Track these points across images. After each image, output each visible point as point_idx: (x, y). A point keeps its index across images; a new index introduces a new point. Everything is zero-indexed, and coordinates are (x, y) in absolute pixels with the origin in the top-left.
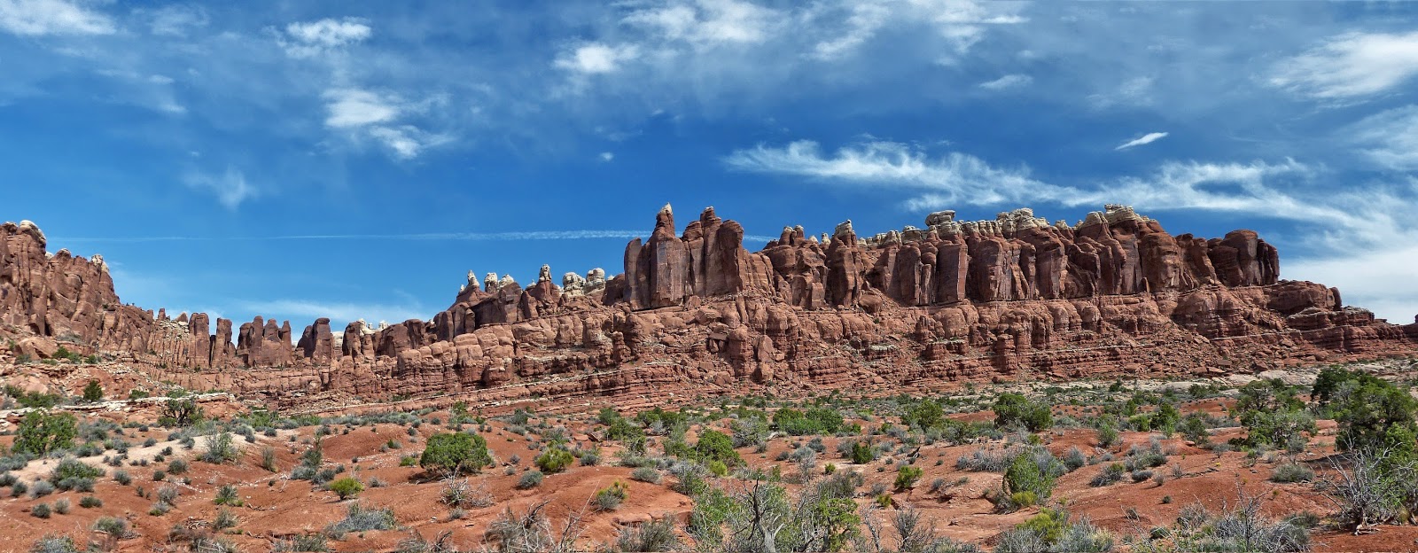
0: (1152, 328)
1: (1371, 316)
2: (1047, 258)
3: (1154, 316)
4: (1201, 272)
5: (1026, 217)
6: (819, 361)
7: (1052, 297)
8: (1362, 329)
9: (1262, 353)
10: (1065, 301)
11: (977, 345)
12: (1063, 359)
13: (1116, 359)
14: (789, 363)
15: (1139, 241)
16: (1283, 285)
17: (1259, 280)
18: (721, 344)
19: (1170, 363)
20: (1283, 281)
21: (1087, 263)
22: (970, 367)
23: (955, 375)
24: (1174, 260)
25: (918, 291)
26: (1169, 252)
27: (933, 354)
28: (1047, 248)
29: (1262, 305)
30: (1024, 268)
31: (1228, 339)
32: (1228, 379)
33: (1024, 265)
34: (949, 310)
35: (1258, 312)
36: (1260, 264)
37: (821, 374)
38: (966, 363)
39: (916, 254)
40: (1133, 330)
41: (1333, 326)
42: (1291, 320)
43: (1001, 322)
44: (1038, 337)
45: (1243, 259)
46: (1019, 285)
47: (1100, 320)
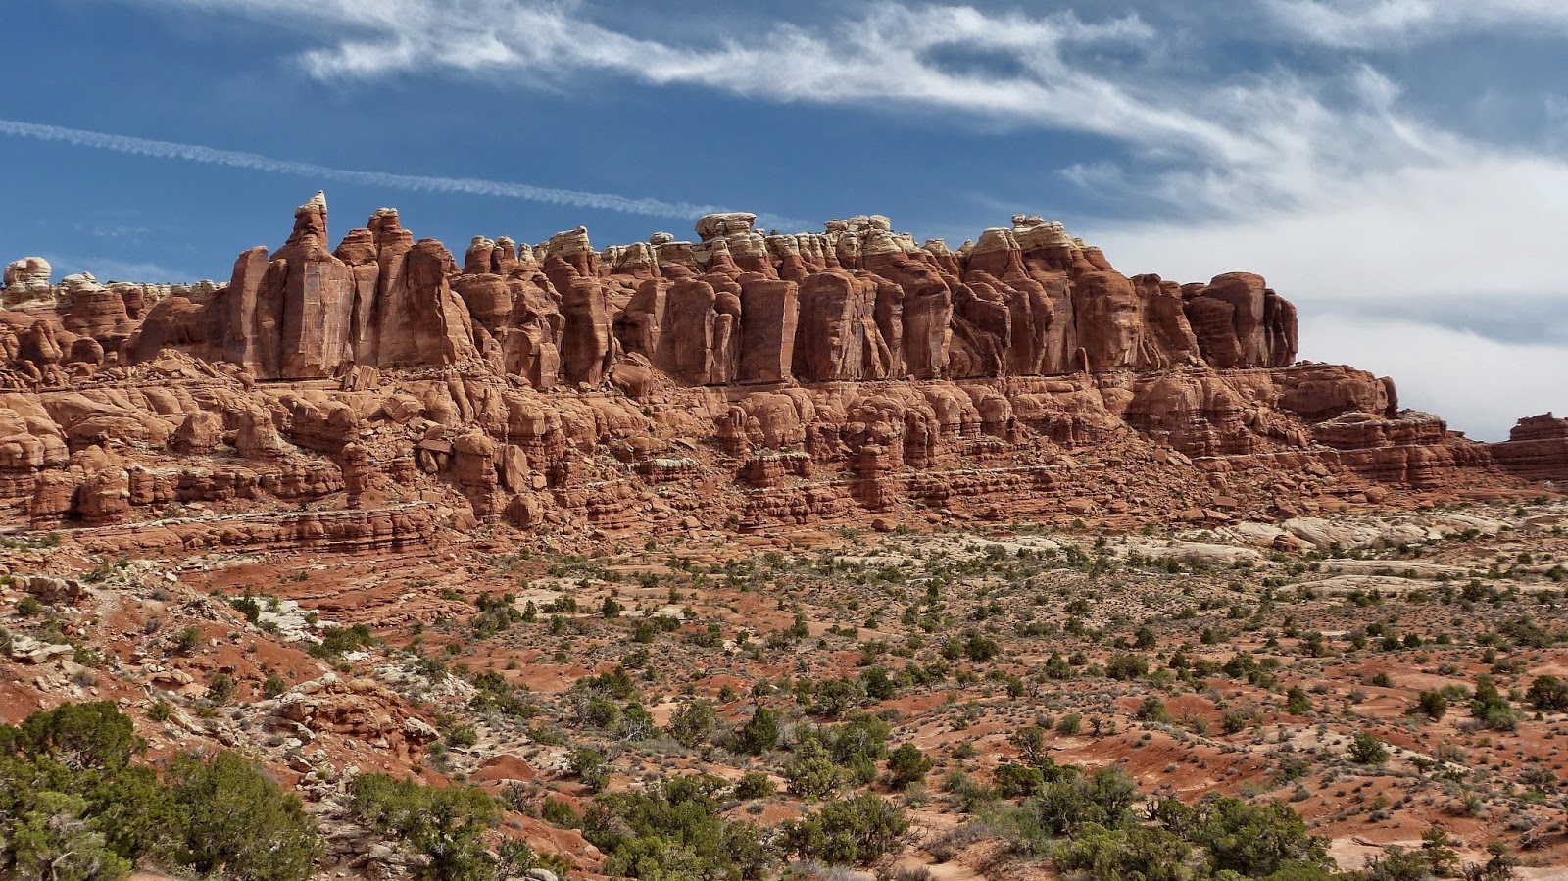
0: (1096, 437)
1: (1442, 426)
2: (922, 308)
3: (1098, 415)
4: (1173, 341)
5: (880, 231)
6: (600, 490)
7: (928, 376)
8: (1430, 448)
9: (1280, 486)
10: (950, 383)
11: (820, 459)
12: (960, 486)
13: (1047, 489)
14: (553, 493)
15: (1072, 284)
16: (1305, 369)
17: (1265, 359)
18: (443, 458)
19: (1138, 499)
20: (1306, 362)
21: (989, 320)
22: (824, 499)
23: (805, 514)
24: (1131, 320)
25: (710, 358)
26: (1124, 307)
27: (763, 476)
28: (923, 292)
29: (1272, 402)
30: (883, 325)
31: (1221, 459)
32: (1236, 531)
33: (882, 317)
34: (766, 395)
35: (1267, 415)
36: (1267, 332)
37: (607, 513)
38: (818, 492)
39: (707, 296)
40: (1066, 437)
41: (1389, 444)
42: (1320, 431)
43: (850, 418)
44: (916, 446)
45: (1241, 322)
46: (875, 354)
47: (1012, 420)
